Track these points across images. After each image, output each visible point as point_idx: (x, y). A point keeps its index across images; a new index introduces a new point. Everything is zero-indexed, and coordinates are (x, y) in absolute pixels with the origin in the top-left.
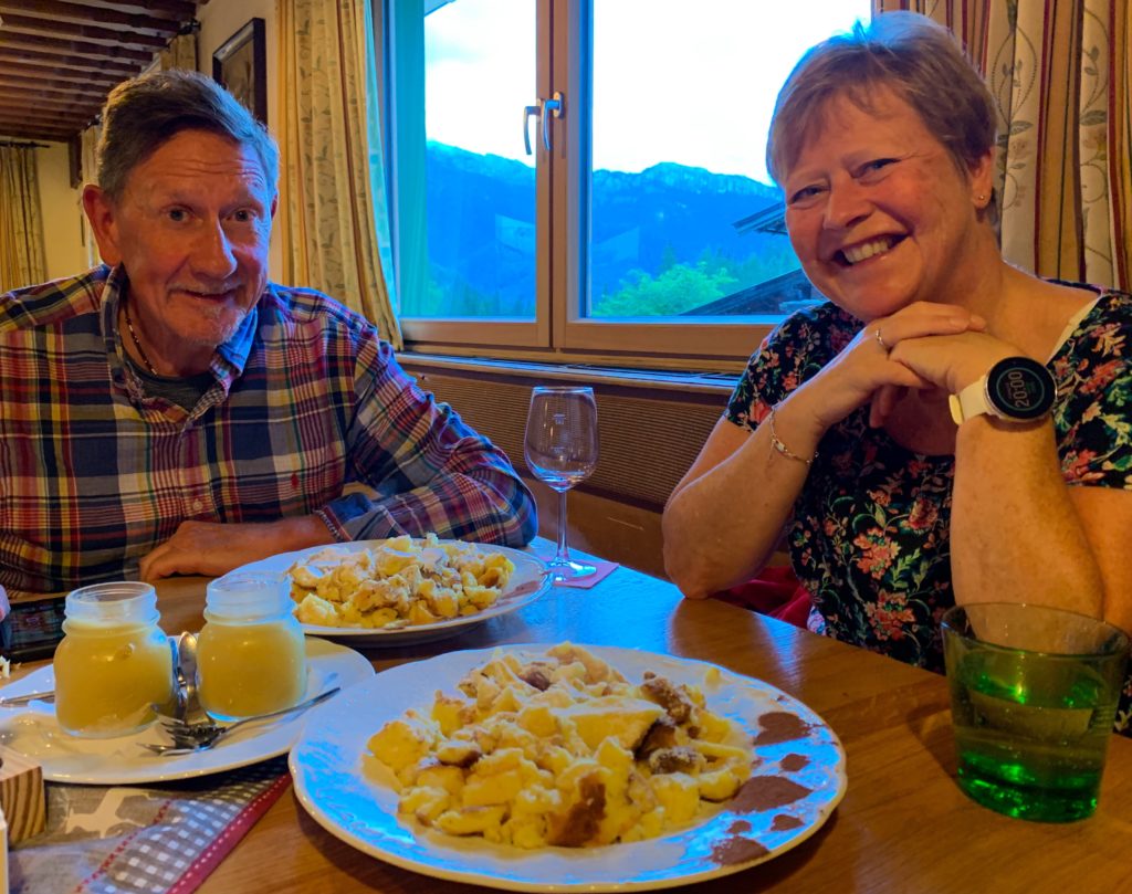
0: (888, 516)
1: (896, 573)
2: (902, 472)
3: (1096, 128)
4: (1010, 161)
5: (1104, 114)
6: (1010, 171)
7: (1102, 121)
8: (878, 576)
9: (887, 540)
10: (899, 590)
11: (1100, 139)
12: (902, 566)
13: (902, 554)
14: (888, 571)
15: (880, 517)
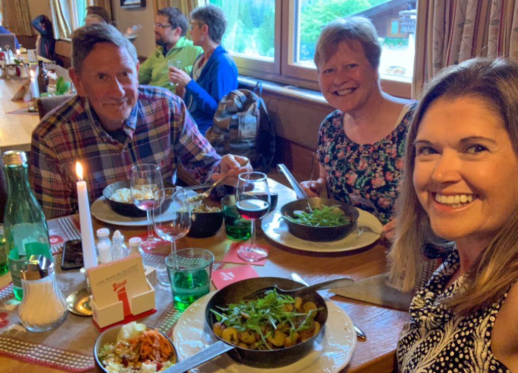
0: (355, 166)
1: (357, 183)
2: (357, 151)
3: (494, 26)
4: (464, 35)
5: (498, 21)
6: (463, 39)
7: (498, 24)
8: (353, 185)
9: (354, 173)
10: (358, 189)
11: (495, 31)
12: (359, 181)
13: (358, 178)
14: (355, 183)
15: (352, 167)
